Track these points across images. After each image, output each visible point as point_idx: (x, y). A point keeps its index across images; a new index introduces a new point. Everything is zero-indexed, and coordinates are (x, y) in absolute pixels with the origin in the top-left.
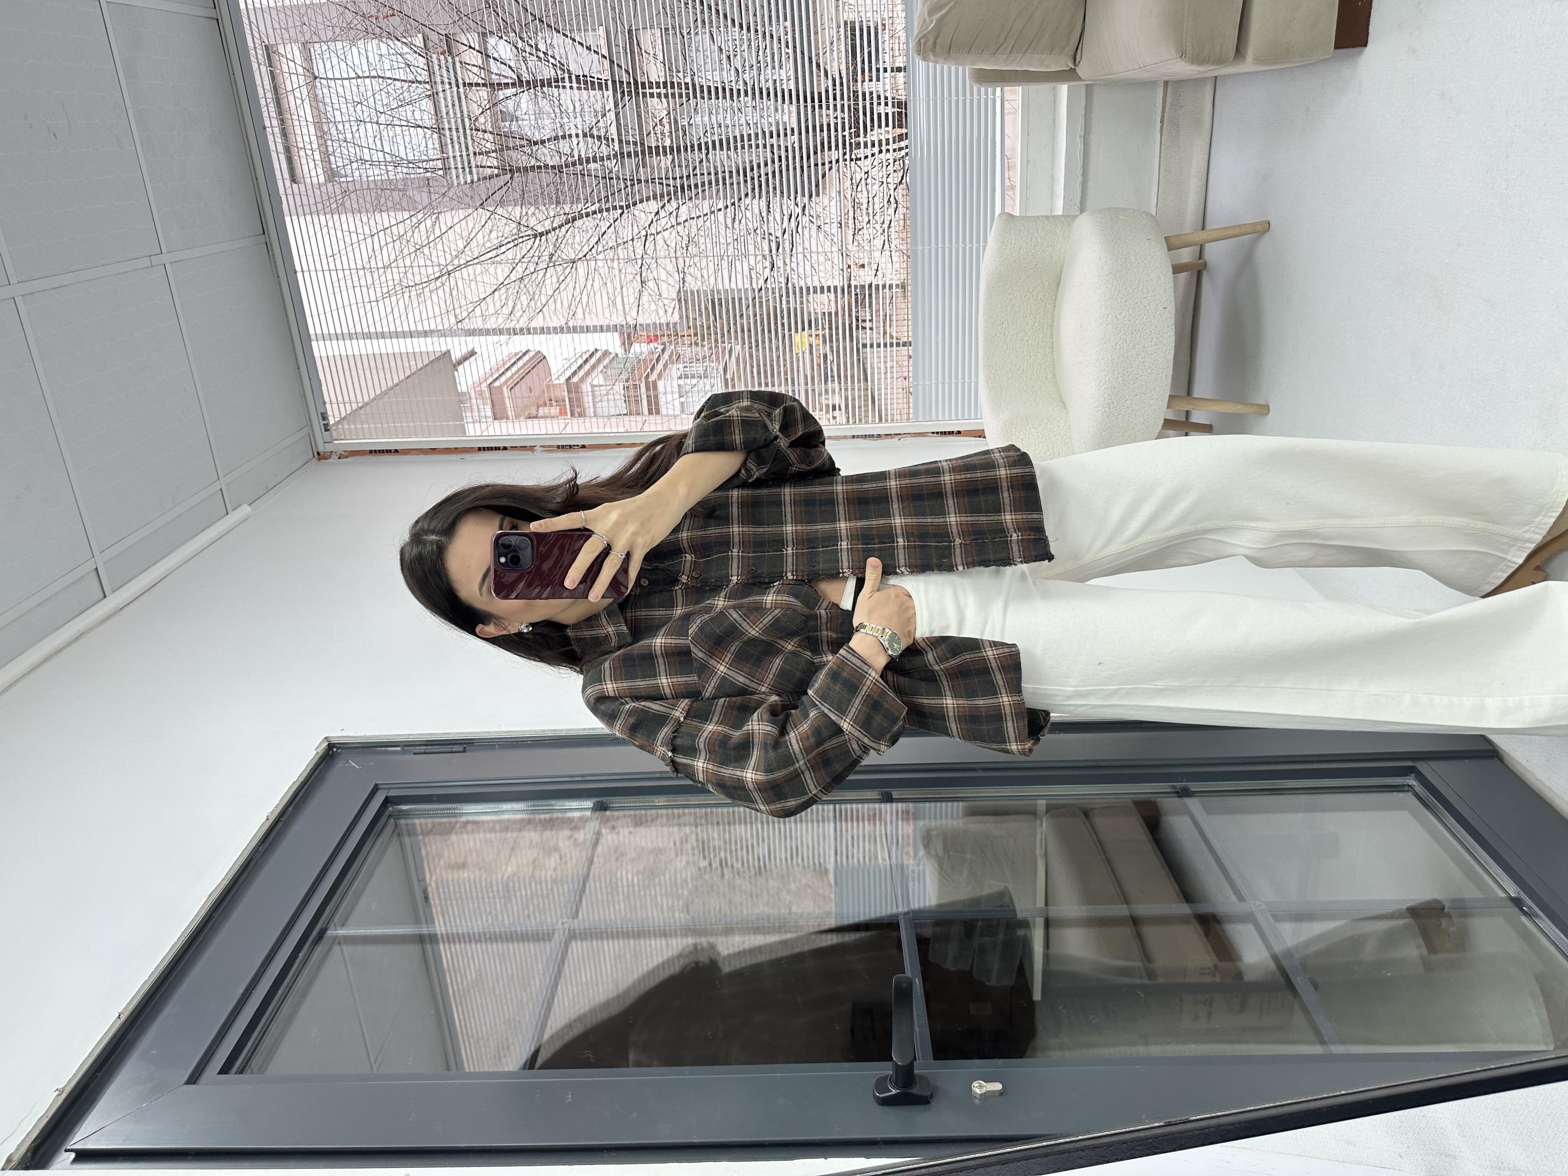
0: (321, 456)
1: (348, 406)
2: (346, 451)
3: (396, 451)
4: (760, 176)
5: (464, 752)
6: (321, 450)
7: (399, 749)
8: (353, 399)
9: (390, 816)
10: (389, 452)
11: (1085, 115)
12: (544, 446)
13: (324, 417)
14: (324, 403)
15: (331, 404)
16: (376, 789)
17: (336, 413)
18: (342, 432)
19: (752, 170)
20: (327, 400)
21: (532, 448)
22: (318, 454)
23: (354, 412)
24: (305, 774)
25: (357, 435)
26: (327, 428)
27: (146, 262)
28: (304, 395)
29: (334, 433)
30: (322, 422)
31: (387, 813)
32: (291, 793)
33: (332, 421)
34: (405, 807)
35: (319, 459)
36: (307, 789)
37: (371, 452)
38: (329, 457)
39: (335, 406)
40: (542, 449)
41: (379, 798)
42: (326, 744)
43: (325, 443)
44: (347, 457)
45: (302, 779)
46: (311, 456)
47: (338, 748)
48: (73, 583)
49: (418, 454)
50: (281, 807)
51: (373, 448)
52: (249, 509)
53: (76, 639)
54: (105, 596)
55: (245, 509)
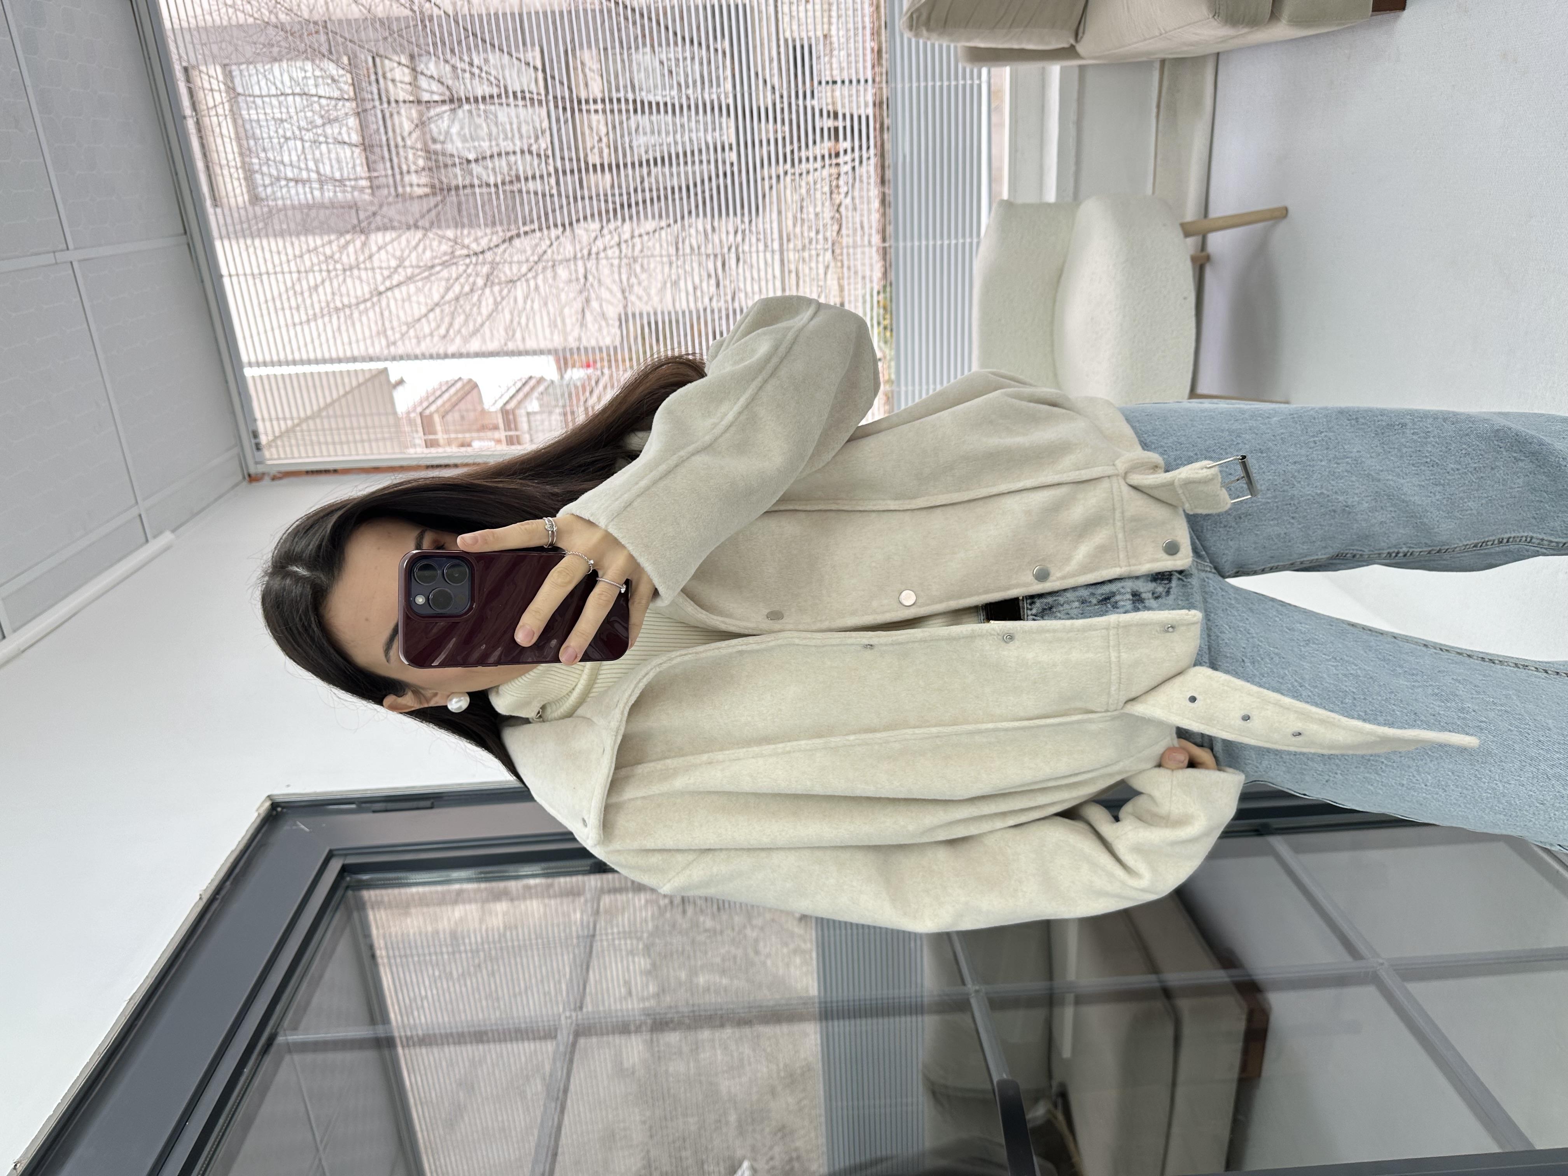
0: (252, 478)
1: (282, 422)
2: (280, 472)
3: (335, 471)
4: (703, 192)
5: (432, 807)
6: (253, 470)
7: (353, 806)
8: (288, 415)
9: (347, 888)
10: (327, 472)
11: (1078, 100)
13: (255, 435)
14: (255, 420)
15: (263, 420)
16: (330, 856)
17: (269, 430)
18: (274, 450)
19: (695, 185)
20: (258, 415)
23: (287, 431)
24: (244, 842)
25: (292, 454)
26: (258, 447)
27: (49, 259)
28: (234, 412)
29: (267, 454)
30: (253, 441)
31: (344, 884)
32: (228, 865)
33: (263, 440)
34: (365, 877)
35: (250, 482)
36: (248, 858)
37: (307, 472)
38: (262, 479)
39: (268, 424)
41: (335, 866)
42: (268, 804)
43: (257, 463)
44: (280, 478)
45: (241, 846)
46: (241, 477)
47: (283, 808)
49: (359, 474)
50: (216, 883)
51: (310, 469)
52: (173, 536)
54: (5, 637)
55: (167, 537)
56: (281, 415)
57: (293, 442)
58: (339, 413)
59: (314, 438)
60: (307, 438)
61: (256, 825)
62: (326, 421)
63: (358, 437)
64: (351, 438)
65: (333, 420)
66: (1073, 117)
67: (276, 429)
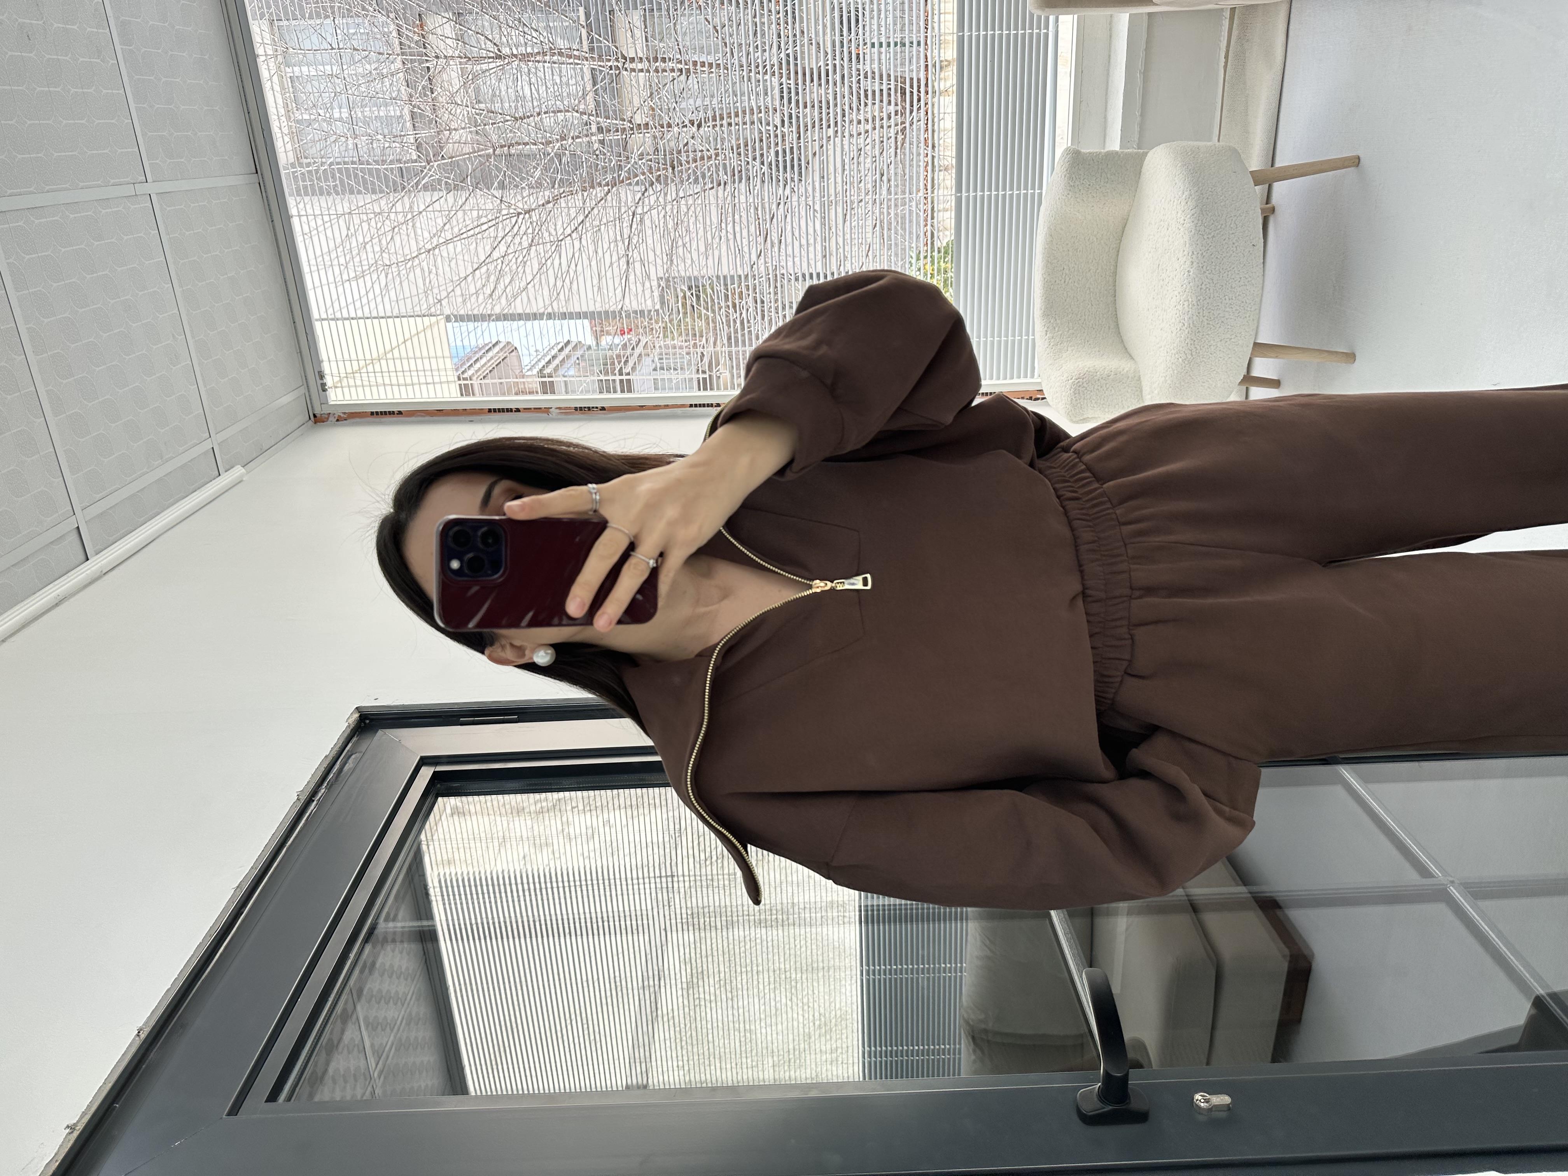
0: (317, 419)
1: (348, 363)
2: (344, 413)
3: (400, 413)
6: (318, 411)
8: (354, 357)
9: (437, 794)
10: (392, 413)
11: (1146, 50)
12: (560, 408)
13: (322, 377)
14: (321, 362)
15: (329, 361)
16: (422, 764)
17: (335, 371)
18: (338, 391)
20: (323, 355)
21: (547, 410)
22: (315, 416)
23: (353, 372)
24: (337, 748)
25: (357, 395)
26: (324, 388)
28: (300, 352)
29: (332, 394)
30: (319, 382)
31: (434, 791)
32: (322, 769)
33: (329, 381)
34: (452, 785)
35: (316, 423)
36: (340, 764)
37: (372, 413)
38: (328, 419)
39: (334, 364)
40: (558, 411)
41: (427, 773)
42: (357, 715)
43: (322, 403)
44: (344, 419)
45: (334, 752)
46: (307, 417)
47: (371, 720)
48: (52, 543)
49: (422, 416)
50: (312, 785)
51: (374, 411)
52: (243, 470)
53: (57, 605)
54: (88, 559)
55: (238, 471)
56: (346, 357)
57: (359, 383)
58: (404, 355)
59: (380, 380)
60: (372, 379)
61: (346, 735)
62: (391, 362)
63: (422, 380)
64: (415, 380)
65: (398, 362)
66: (1140, 65)
67: (342, 370)
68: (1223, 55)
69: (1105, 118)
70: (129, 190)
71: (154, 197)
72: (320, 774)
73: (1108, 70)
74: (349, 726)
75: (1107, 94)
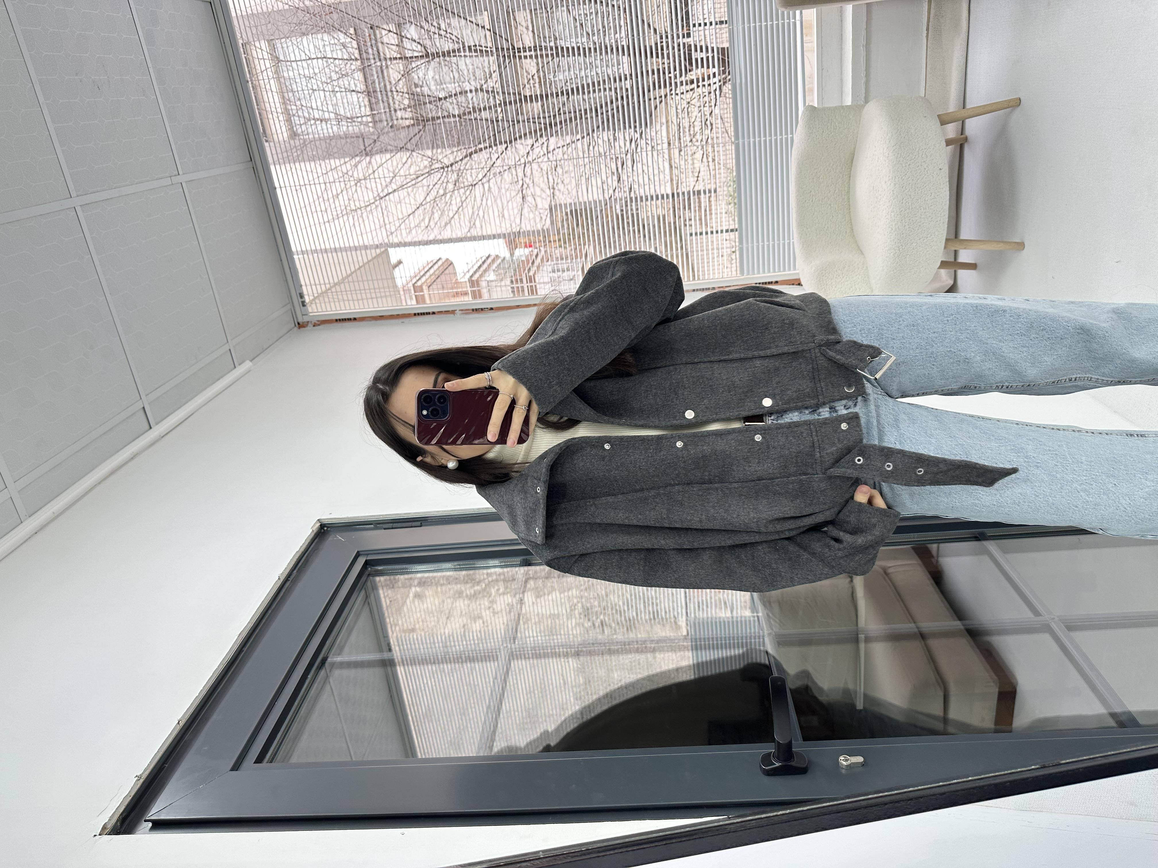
0: (300, 325)
1: (318, 287)
2: (318, 321)
3: (355, 319)
5: (421, 526)
6: (300, 320)
7: (371, 526)
8: (322, 282)
9: (368, 575)
10: (349, 320)
11: (866, 29)
12: (462, 310)
13: (301, 296)
14: (301, 286)
15: (306, 286)
16: (358, 555)
17: (310, 292)
18: (314, 306)
20: (303, 283)
21: (453, 312)
22: (299, 324)
23: (322, 293)
24: (304, 547)
25: (326, 308)
26: (304, 304)
28: (287, 280)
29: (309, 308)
30: (300, 300)
31: (367, 573)
32: (295, 560)
33: (307, 299)
34: (380, 568)
35: (299, 328)
36: (307, 556)
37: (336, 320)
38: (307, 325)
39: (309, 287)
40: (461, 312)
41: (360, 561)
42: (319, 524)
43: (303, 315)
44: (319, 325)
45: (303, 549)
46: (293, 325)
47: (328, 527)
48: (127, 418)
49: (370, 321)
50: (288, 571)
51: (338, 318)
52: (251, 364)
53: (132, 458)
54: (151, 428)
55: (248, 364)
56: (317, 282)
57: (326, 300)
58: (355, 280)
59: (340, 297)
60: (335, 297)
61: (311, 537)
62: (347, 285)
63: (369, 296)
64: (364, 296)
65: (352, 284)
66: (862, 41)
67: (315, 292)
68: (925, 28)
69: (842, 80)
70: (168, 181)
71: (184, 184)
72: (293, 563)
73: (841, 45)
74: (313, 531)
75: (841, 62)
